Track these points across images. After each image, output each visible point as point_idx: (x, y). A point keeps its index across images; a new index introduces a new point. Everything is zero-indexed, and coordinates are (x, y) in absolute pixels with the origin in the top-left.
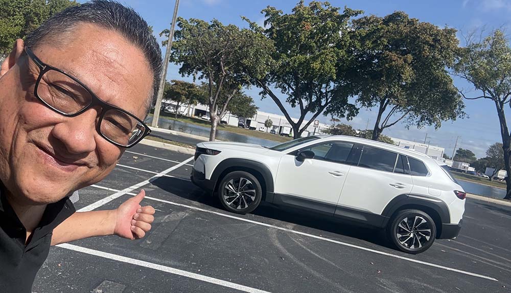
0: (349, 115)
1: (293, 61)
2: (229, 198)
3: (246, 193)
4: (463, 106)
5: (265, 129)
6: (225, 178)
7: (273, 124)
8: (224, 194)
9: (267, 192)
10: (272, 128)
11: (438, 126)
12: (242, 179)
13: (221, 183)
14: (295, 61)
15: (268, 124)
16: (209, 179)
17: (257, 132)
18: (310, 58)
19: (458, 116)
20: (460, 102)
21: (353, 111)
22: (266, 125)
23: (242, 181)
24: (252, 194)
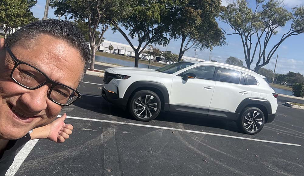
0: (164, 44)
1: (135, 10)
2: (138, 111)
3: (150, 106)
4: (225, 39)
5: (109, 51)
6: (135, 96)
7: (114, 48)
8: (134, 108)
9: (165, 104)
10: (113, 50)
11: (211, 49)
12: (147, 96)
13: (132, 100)
14: (136, 10)
15: (111, 48)
16: (123, 98)
17: (104, 53)
18: (145, 8)
19: (223, 44)
20: (223, 36)
21: (166, 41)
22: (109, 49)
23: (147, 97)
24: (155, 106)
